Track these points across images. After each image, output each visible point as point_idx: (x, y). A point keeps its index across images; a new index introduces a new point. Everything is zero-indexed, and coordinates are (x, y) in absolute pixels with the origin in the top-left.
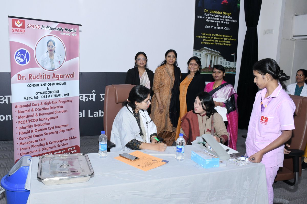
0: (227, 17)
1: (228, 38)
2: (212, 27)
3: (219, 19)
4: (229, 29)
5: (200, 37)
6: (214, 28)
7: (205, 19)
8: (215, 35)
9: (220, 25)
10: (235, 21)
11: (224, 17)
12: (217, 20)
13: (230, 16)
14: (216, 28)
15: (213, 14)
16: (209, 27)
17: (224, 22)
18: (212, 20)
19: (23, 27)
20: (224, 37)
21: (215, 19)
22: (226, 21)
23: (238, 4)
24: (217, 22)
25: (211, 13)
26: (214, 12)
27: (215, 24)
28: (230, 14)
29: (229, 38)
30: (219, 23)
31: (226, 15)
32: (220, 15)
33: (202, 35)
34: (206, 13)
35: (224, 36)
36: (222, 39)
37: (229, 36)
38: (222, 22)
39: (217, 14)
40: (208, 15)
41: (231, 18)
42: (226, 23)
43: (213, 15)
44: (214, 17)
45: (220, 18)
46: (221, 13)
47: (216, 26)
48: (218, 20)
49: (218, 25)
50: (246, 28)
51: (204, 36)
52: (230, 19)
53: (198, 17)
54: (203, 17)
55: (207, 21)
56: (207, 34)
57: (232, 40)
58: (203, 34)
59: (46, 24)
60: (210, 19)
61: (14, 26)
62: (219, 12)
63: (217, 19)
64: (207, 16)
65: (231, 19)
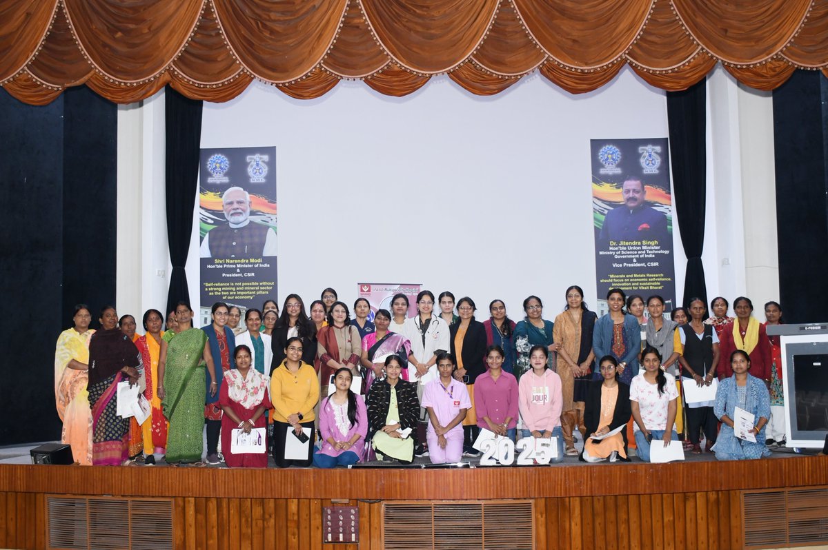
0: (651, 248)
1: (656, 278)
2: (625, 264)
3: (636, 252)
4: (657, 264)
5: (606, 281)
6: (630, 265)
7: (612, 256)
8: (632, 276)
9: (639, 260)
10: (667, 252)
11: (644, 248)
12: (633, 254)
13: (656, 245)
14: (632, 265)
15: (626, 246)
16: (621, 265)
17: (646, 256)
18: (624, 255)
19: (369, 291)
20: (648, 278)
21: (629, 253)
22: (649, 254)
23: (669, 227)
24: (633, 256)
25: (622, 246)
26: (627, 243)
27: (630, 261)
28: (656, 242)
29: (659, 277)
30: (636, 259)
31: (649, 245)
32: (637, 246)
33: (609, 278)
34: (614, 246)
35: (648, 275)
36: (646, 280)
37: (657, 276)
38: (641, 256)
39: (632, 246)
40: (617, 248)
41: (657, 248)
42: (650, 256)
43: (625, 248)
44: (627, 250)
45: (637, 251)
46: (639, 243)
47: (633, 263)
48: (635, 254)
49: (635, 260)
50: (687, 260)
51: (613, 278)
52: (656, 250)
53: (601, 253)
54: (609, 253)
55: (616, 257)
56: (617, 276)
57: (663, 279)
58: (612, 276)
59: (389, 287)
60: (621, 254)
61: (362, 291)
62: (635, 243)
63: (633, 252)
64: (616, 251)
65: (658, 250)
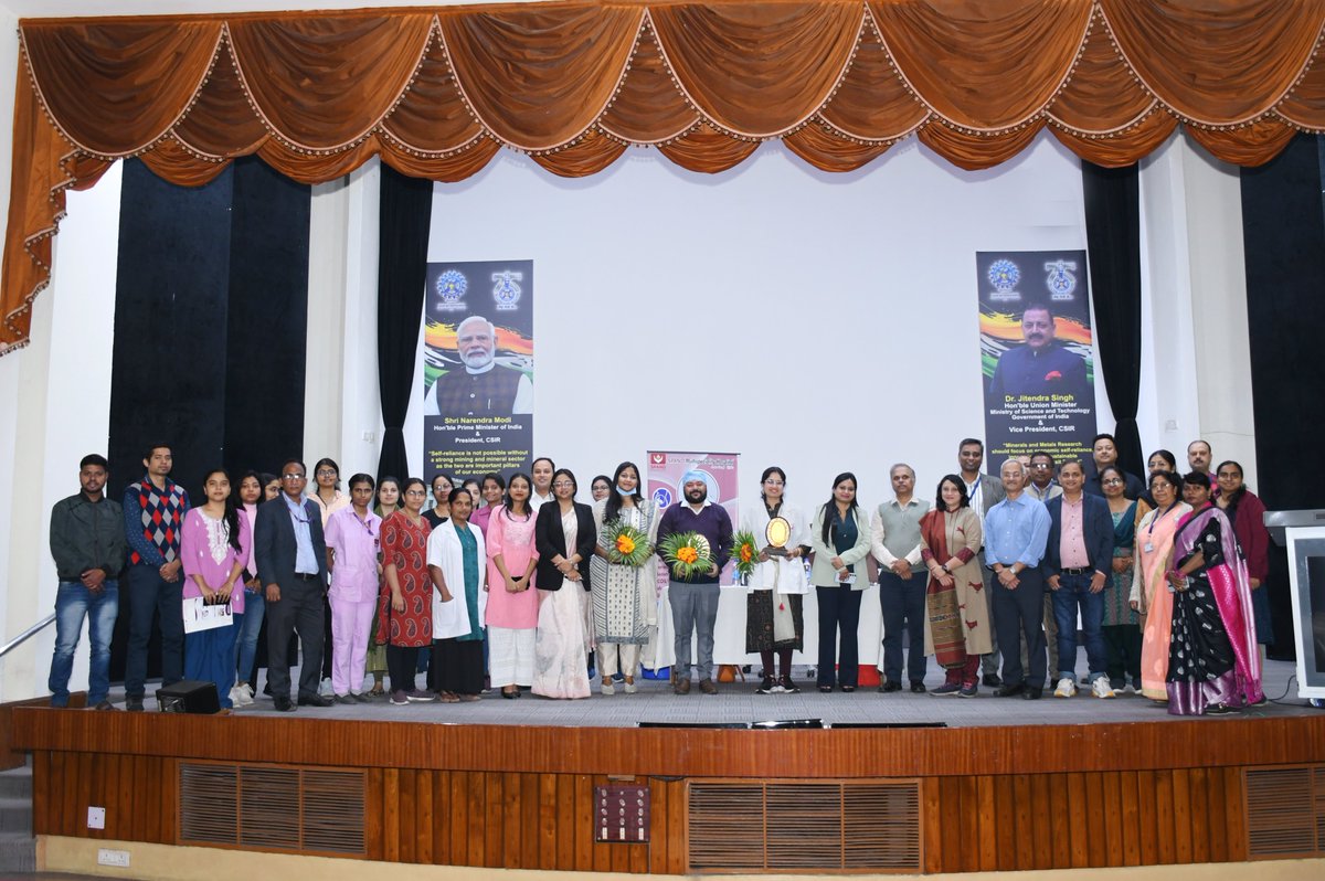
0: (1064, 405)
1: (1071, 448)
2: (1027, 428)
3: (1042, 412)
4: (1072, 428)
5: (1000, 452)
6: (1033, 430)
7: (1009, 416)
8: (1037, 445)
9: (1047, 423)
10: (1086, 411)
11: (1053, 405)
12: (1037, 414)
13: (1071, 402)
14: (1037, 430)
15: (1028, 403)
16: (1021, 430)
17: (1057, 417)
18: (1026, 415)
19: (663, 462)
20: (1060, 448)
21: (1032, 412)
22: (1061, 414)
23: (1089, 376)
24: (1039, 417)
25: (1022, 402)
26: (1029, 399)
27: (1034, 423)
28: (1071, 397)
29: (1075, 447)
30: (1043, 421)
31: (1061, 402)
32: (1044, 402)
33: (1005, 448)
34: (1011, 403)
35: (1059, 444)
36: (1057, 451)
37: (1072, 445)
38: (1051, 417)
39: (1037, 402)
40: (1015, 406)
41: (1072, 405)
42: (1063, 417)
43: (1027, 406)
44: (1030, 408)
45: (1045, 409)
46: (1047, 399)
47: (1038, 426)
48: (1041, 414)
49: (1041, 423)
50: (1115, 423)
51: (1010, 448)
52: (1071, 408)
53: (993, 412)
54: (1003, 412)
55: (1014, 418)
56: (1016, 446)
57: (1082, 450)
58: (1008, 445)
59: (692, 457)
60: (1021, 414)
61: (653, 462)
62: (1040, 398)
63: (1038, 412)
64: (1014, 409)
65: (1074, 408)
